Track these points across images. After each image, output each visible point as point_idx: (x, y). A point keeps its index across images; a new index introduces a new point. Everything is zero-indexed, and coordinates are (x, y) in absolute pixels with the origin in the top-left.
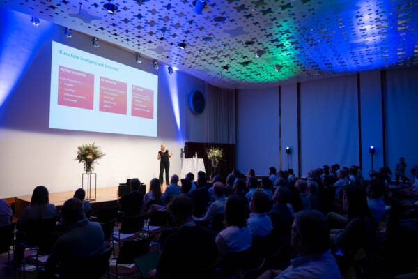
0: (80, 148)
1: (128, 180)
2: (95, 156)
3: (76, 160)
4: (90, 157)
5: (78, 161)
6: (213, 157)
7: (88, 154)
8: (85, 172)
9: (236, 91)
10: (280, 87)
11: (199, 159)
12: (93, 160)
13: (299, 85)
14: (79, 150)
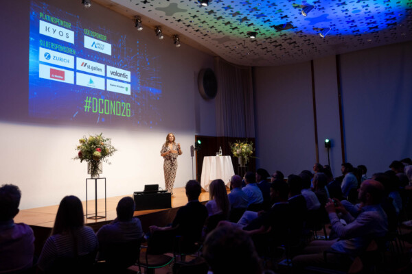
0: (81, 141)
1: (147, 187)
2: (105, 153)
3: (76, 158)
4: (97, 153)
5: (80, 160)
6: (241, 154)
7: (95, 150)
8: (89, 176)
9: (253, 68)
10: (312, 62)
11: (227, 157)
12: (101, 158)
13: (338, 57)
14: (80, 145)
